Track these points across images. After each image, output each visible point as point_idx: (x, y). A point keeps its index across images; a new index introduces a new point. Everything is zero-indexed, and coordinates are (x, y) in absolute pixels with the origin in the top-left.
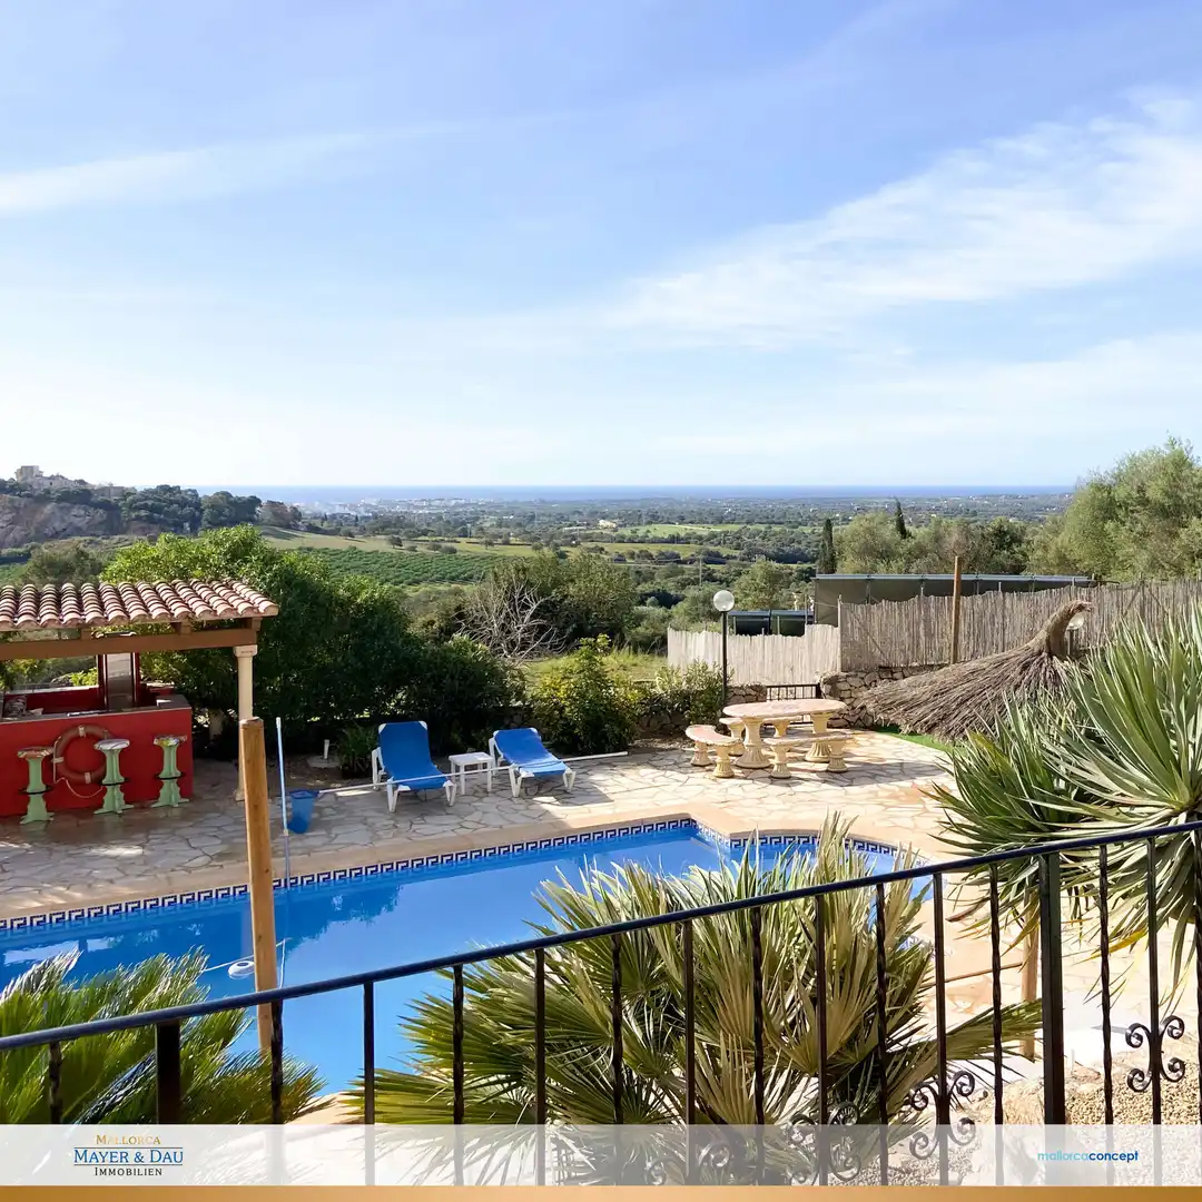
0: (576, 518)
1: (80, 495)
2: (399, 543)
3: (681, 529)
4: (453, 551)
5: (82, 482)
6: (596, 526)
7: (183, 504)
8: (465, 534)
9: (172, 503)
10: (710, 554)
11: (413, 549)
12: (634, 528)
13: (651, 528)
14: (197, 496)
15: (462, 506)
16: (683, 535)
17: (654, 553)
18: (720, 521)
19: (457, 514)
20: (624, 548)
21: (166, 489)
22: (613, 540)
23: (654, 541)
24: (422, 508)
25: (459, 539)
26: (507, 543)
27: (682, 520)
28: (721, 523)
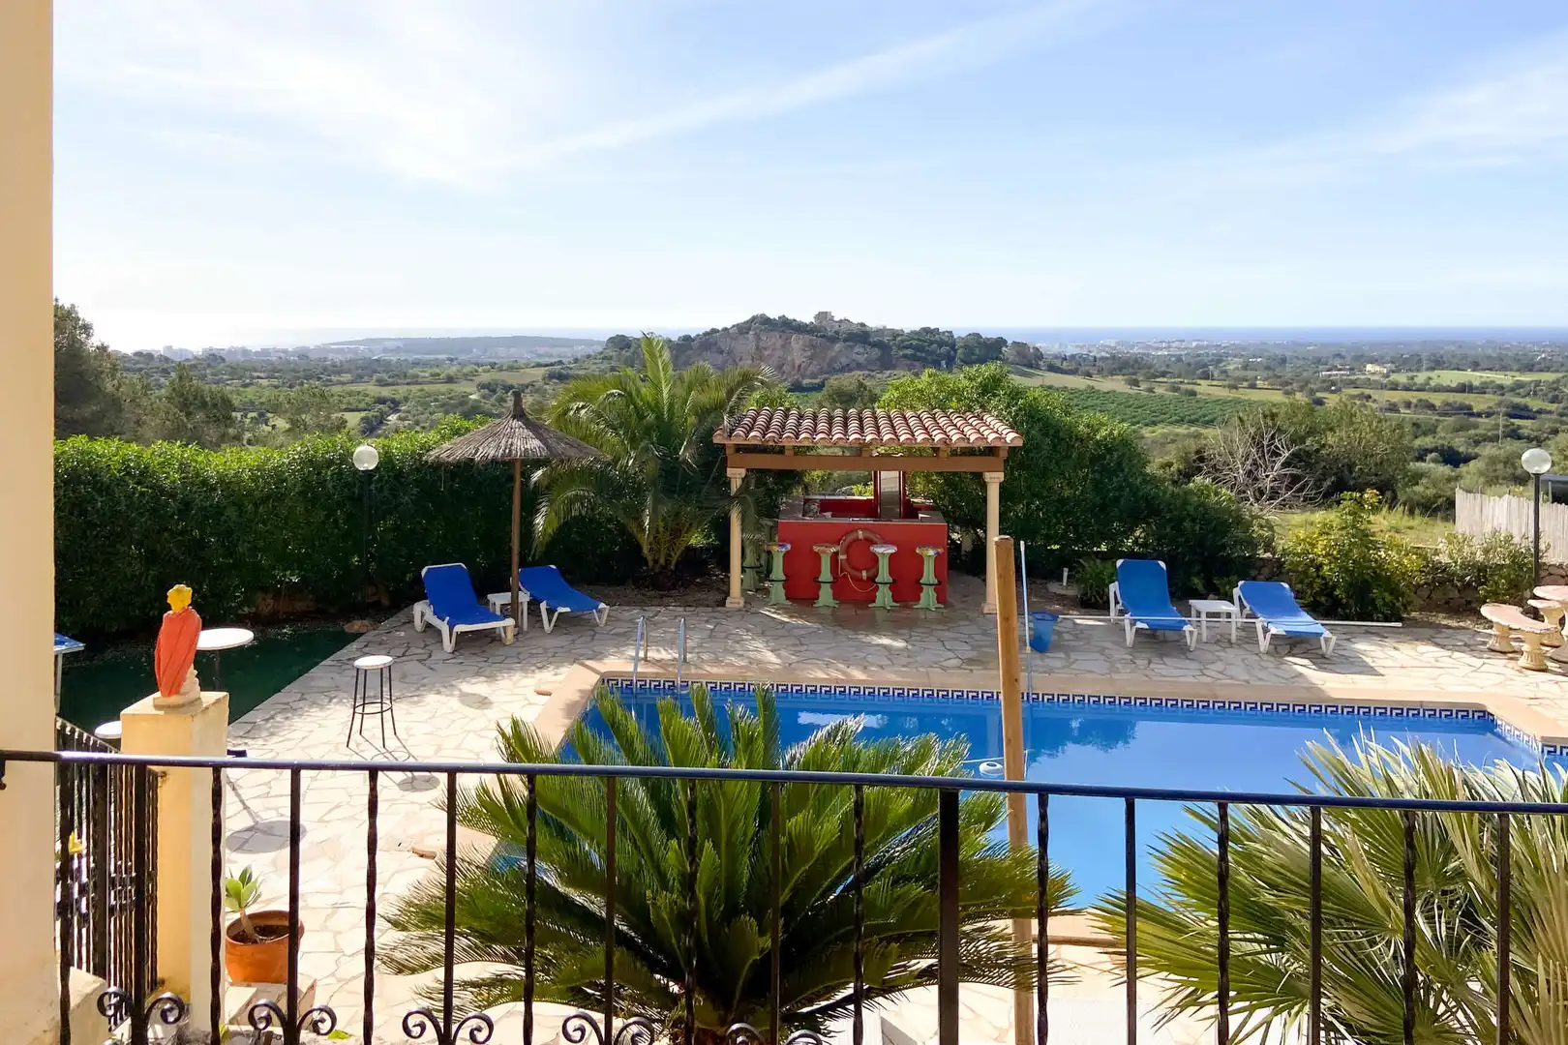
0: (1338, 363)
1: (861, 336)
2: (1135, 383)
3: (1475, 377)
4: (1193, 393)
5: (863, 325)
6: (1362, 371)
7: (941, 343)
8: (1206, 376)
9: (932, 343)
10: (1516, 407)
11: (1151, 390)
12: (1410, 374)
13: (1434, 374)
14: (952, 336)
15: (1207, 347)
16: (1476, 383)
17: (1438, 404)
18: (1530, 368)
19: (1198, 355)
20: (1396, 396)
21: (927, 330)
22: (1383, 387)
23: (1438, 389)
24: (1161, 349)
25: (1199, 381)
26: (1253, 386)
27: (1476, 366)
28: (1530, 370)
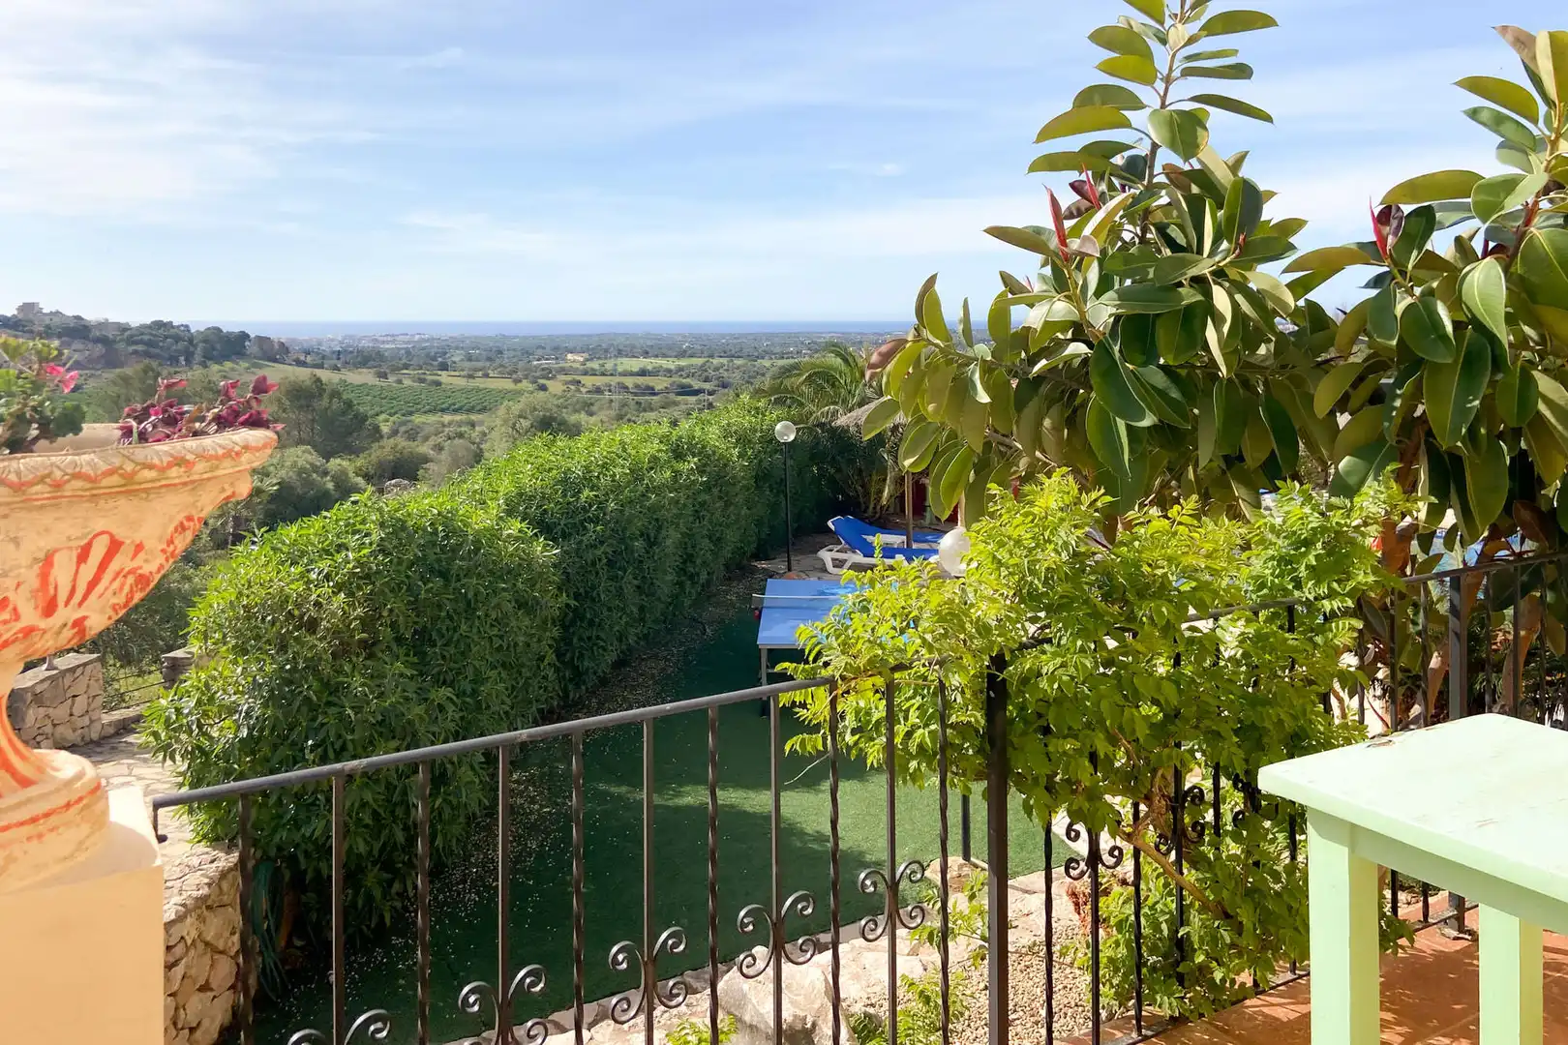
0: (540, 352)
1: (77, 330)
2: (384, 376)
3: (648, 363)
4: (438, 384)
5: (78, 318)
6: (565, 360)
7: (177, 339)
8: (444, 367)
9: (166, 337)
10: (683, 386)
11: (400, 382)
12: (601, 362)
13: (617, 361)
14: (189, 331)
15: (428, 340)
16: (650, 368)
17: (630, 386)
18: (682, 354)
19: (424, 348)
20: (599, 381)
21: (159, 324)
22: (585, 373)
23: (625, 374)
24: (388, 342)
25: (440, 372)
26: (486, 376)
27: (646, 354)
